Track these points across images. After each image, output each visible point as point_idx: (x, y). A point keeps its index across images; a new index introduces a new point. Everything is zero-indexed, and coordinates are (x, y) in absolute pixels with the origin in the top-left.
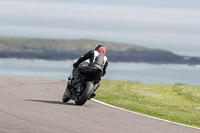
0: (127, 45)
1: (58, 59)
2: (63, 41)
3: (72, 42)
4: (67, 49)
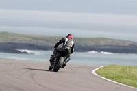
0: (129, 42)
1: (82, 51)
2: (85, 39)
3: (92, 39)
4: (88, 45)
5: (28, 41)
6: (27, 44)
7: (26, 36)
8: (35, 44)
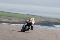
5: (55, 21)
6: (54, 22)
7: (54, 19)
8: (58, 22)
